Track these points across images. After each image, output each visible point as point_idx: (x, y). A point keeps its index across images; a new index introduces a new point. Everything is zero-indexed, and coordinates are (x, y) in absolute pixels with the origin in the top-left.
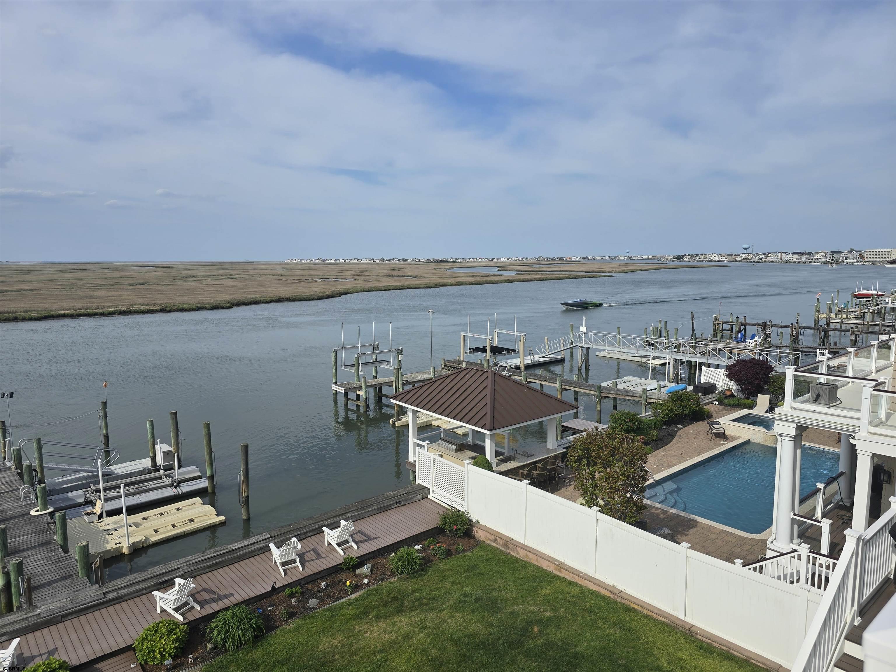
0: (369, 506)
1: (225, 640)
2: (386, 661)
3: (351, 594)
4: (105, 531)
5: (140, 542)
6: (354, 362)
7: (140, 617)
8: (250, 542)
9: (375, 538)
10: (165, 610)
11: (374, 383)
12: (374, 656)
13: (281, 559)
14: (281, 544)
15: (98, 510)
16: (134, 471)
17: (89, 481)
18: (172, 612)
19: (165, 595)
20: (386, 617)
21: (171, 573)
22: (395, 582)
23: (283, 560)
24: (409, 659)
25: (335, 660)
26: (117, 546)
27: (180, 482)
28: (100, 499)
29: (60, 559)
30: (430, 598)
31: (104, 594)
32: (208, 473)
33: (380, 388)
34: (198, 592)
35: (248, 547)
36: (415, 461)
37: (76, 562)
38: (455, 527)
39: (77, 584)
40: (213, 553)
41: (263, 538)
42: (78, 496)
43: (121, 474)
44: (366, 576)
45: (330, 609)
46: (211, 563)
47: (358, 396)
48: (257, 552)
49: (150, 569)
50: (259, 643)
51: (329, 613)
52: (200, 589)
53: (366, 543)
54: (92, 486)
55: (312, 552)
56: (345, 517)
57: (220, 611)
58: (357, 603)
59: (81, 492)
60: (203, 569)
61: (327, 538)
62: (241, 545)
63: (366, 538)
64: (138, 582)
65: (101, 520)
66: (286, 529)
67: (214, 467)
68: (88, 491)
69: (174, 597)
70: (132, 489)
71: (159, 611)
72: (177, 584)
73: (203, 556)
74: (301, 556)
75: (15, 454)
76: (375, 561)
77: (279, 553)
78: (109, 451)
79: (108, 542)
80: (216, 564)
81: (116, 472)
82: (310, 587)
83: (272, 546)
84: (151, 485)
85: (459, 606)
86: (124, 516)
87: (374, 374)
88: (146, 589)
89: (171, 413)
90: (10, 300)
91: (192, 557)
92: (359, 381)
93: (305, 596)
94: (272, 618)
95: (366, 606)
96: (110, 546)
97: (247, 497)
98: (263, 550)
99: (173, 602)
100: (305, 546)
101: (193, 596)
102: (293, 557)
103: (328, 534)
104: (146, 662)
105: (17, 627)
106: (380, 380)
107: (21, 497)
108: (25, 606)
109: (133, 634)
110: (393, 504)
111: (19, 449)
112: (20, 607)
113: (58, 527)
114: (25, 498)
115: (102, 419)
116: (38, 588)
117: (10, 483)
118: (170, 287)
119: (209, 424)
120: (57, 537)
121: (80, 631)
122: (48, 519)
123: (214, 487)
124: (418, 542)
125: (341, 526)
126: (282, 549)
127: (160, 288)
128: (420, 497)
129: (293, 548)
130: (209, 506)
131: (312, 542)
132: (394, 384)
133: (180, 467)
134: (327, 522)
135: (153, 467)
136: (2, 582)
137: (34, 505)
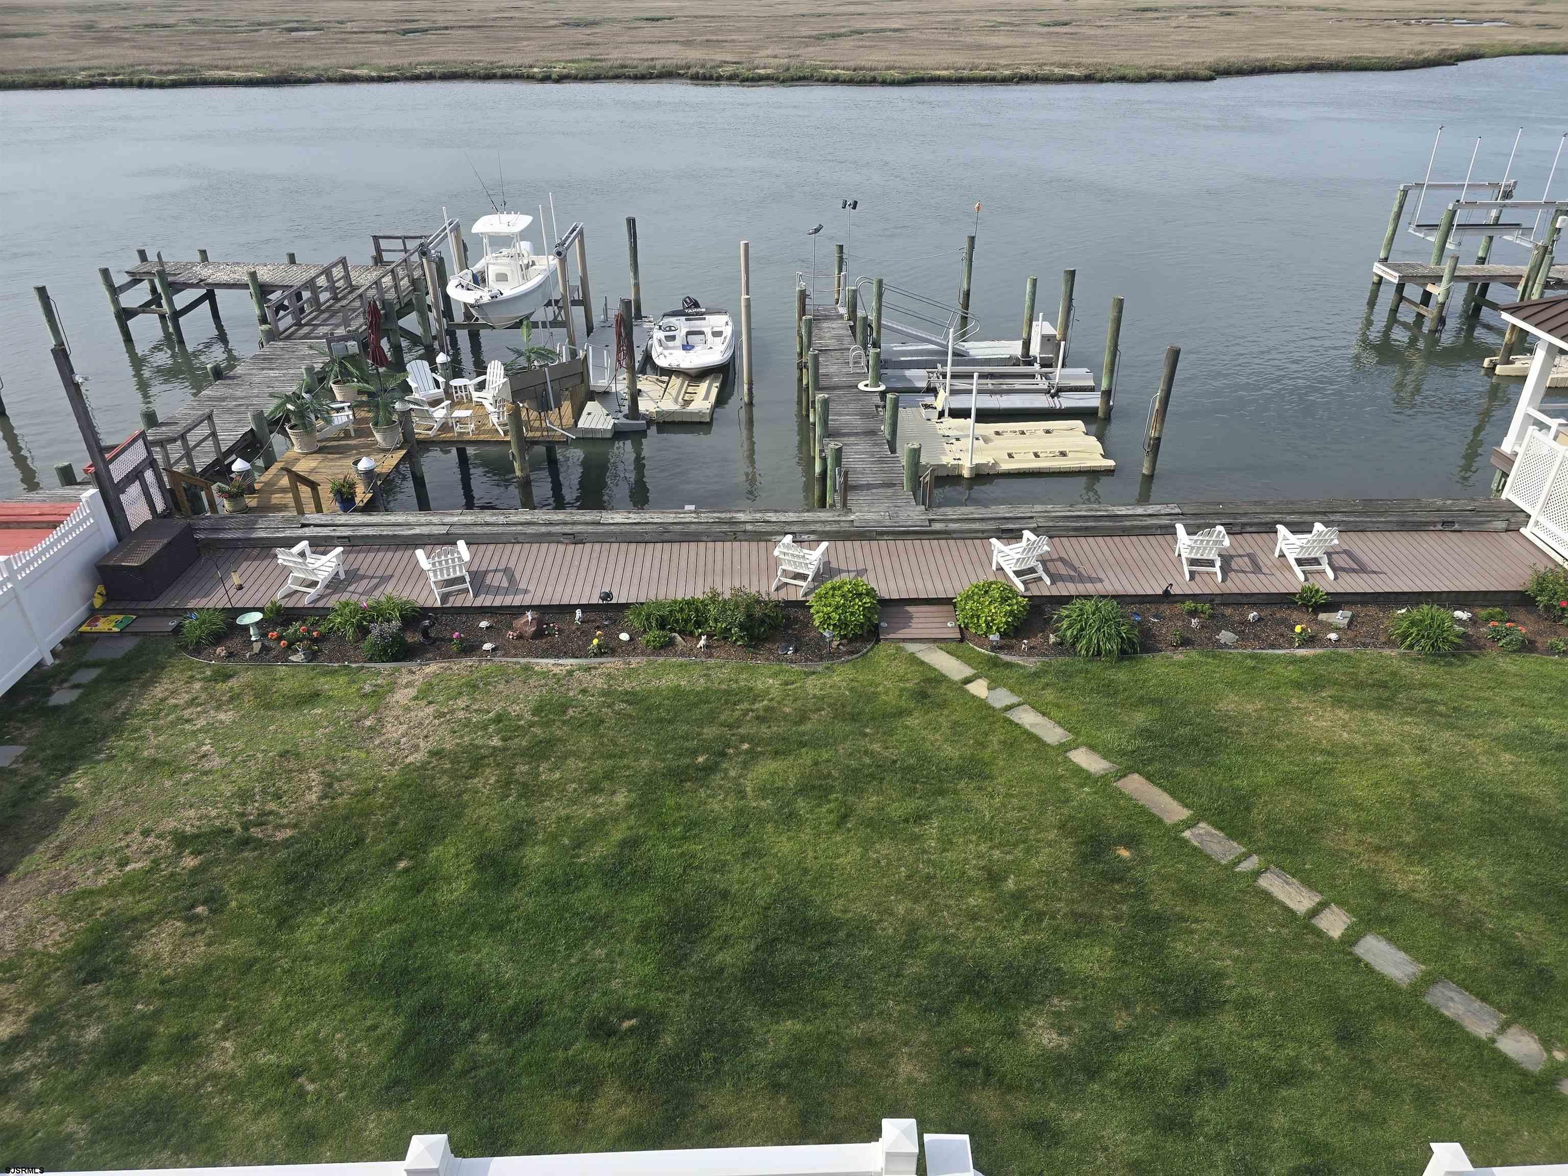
0: (1381, 514)
1: (1077, 639)
2: (1332, 770)
3: (1299, 647)
4: (944, 436)
5: (986, 465)
6: (1441, 219)
7: (969, 567)
8: (1145, 510)
9: (1375, 573)
10: (1002, 569)
11: (1475, 273)
12: (1312, 755)
13: (1190, 553)
14: (1195, 529)
15: (939, 404)
16: (997, 357)
17: (937, 358)
18: (1012, 576)
19: (1006, 549)
20: (1352, 707)
21: (1019, 521)
22: (1391, 658)
23: (1193, 556)
25: (1241, 733)
26: (956, 462)
27: (1060, 389)
28: (945, 388)
29: (884, 459)
30: (1455, 708)
31: (930, 521)
32: (1104, 385)
33: (1485, 287)
34: (1052, 560)
35: (1142, 518)
36: (1516, 454)
37: (902, 468)
38: (1564, 604)
39: (900, 497)
40: (1087, 511)
41: (1168, 511)
42: (919, 377)
43: (978, 357)
44: (1337, 630)
45: (1253, 657)
46: (1078, 525)
47: (1427, 296)
48: (1153, 531)
49: (991, 507)
50: (1126, 663)
51: (1250, 662)
52: (1055, 556)
53: (1354, 575)
54: (938, 366)
55: (1246, 559)
56: (1326, 519)
57: (1077, 597)
58: (1306, 666)
59: (923, 372)
60: (1065, 530)
61: (1281, 545)
62: (1130, 512)
63: (1355, 567)
64: (974, 520)
65: (942, 420)
66: (1211, 509)
67: (1115, 376)
68: (932, 373)
69: (1018, 556)
70: (989, 384)
71: (994, 568)
72: (1024, 539)
73: (1071, 511)
74: (1227, 560)
75: (850, 297)
76: (1362, 611)
77: (1189, 543)
78: (967, 318)
79: (945, 454)
80: (1087, 528)
81: (972, 352)
82: (1228, 611)
83: (1180, 528)
84: (1017, 384)
85: (1515, 743)
86: (971, 421)
87: (1481, 254)
88: (983, 532)
89: (1066, 271)
90: (871, 47)
91: (1054, 507)
92: (1439, 262)
93: (1214, 622)
94: (1154, 635)
95: (1321, 675)
96: (947, 460)
97: (1158, 439)
98: (1164, 531)
99: (1014, 561)
100: (1236, 544)
101: (1044, 563)
102: (1211, 557)
103: (1285, 539)
104: (966, 627)
105: (828, 528)
106: (1490, 268)
107: (851, 360)
108: (838, 506)
109: (957, 586)
110: (1434, 524)
111: (855, 291)
112: (833, 506)
113: (888, 414)
114: (855, 363)
115: (965, 264)
116: (855, 488)
117: (839, 338)
118: (1112, 31)
119: (1121, 301)
120: (885, 429)
121: (895, 558)
122: (877, 400)
123: (1109, 410)
124: (1467, 606)
125: (1315, 531)
126: (1195, 537)
127: (1092, 32)
128: (1501, 525)
129: (1215, 542)
130: (1094, 439)
131: (1251, 543)
132: (1522, 283)
133: (1063, 366)
134: (1289, 518)
135: (1023, 356)
136: (818, 469)
137: (864, 376)
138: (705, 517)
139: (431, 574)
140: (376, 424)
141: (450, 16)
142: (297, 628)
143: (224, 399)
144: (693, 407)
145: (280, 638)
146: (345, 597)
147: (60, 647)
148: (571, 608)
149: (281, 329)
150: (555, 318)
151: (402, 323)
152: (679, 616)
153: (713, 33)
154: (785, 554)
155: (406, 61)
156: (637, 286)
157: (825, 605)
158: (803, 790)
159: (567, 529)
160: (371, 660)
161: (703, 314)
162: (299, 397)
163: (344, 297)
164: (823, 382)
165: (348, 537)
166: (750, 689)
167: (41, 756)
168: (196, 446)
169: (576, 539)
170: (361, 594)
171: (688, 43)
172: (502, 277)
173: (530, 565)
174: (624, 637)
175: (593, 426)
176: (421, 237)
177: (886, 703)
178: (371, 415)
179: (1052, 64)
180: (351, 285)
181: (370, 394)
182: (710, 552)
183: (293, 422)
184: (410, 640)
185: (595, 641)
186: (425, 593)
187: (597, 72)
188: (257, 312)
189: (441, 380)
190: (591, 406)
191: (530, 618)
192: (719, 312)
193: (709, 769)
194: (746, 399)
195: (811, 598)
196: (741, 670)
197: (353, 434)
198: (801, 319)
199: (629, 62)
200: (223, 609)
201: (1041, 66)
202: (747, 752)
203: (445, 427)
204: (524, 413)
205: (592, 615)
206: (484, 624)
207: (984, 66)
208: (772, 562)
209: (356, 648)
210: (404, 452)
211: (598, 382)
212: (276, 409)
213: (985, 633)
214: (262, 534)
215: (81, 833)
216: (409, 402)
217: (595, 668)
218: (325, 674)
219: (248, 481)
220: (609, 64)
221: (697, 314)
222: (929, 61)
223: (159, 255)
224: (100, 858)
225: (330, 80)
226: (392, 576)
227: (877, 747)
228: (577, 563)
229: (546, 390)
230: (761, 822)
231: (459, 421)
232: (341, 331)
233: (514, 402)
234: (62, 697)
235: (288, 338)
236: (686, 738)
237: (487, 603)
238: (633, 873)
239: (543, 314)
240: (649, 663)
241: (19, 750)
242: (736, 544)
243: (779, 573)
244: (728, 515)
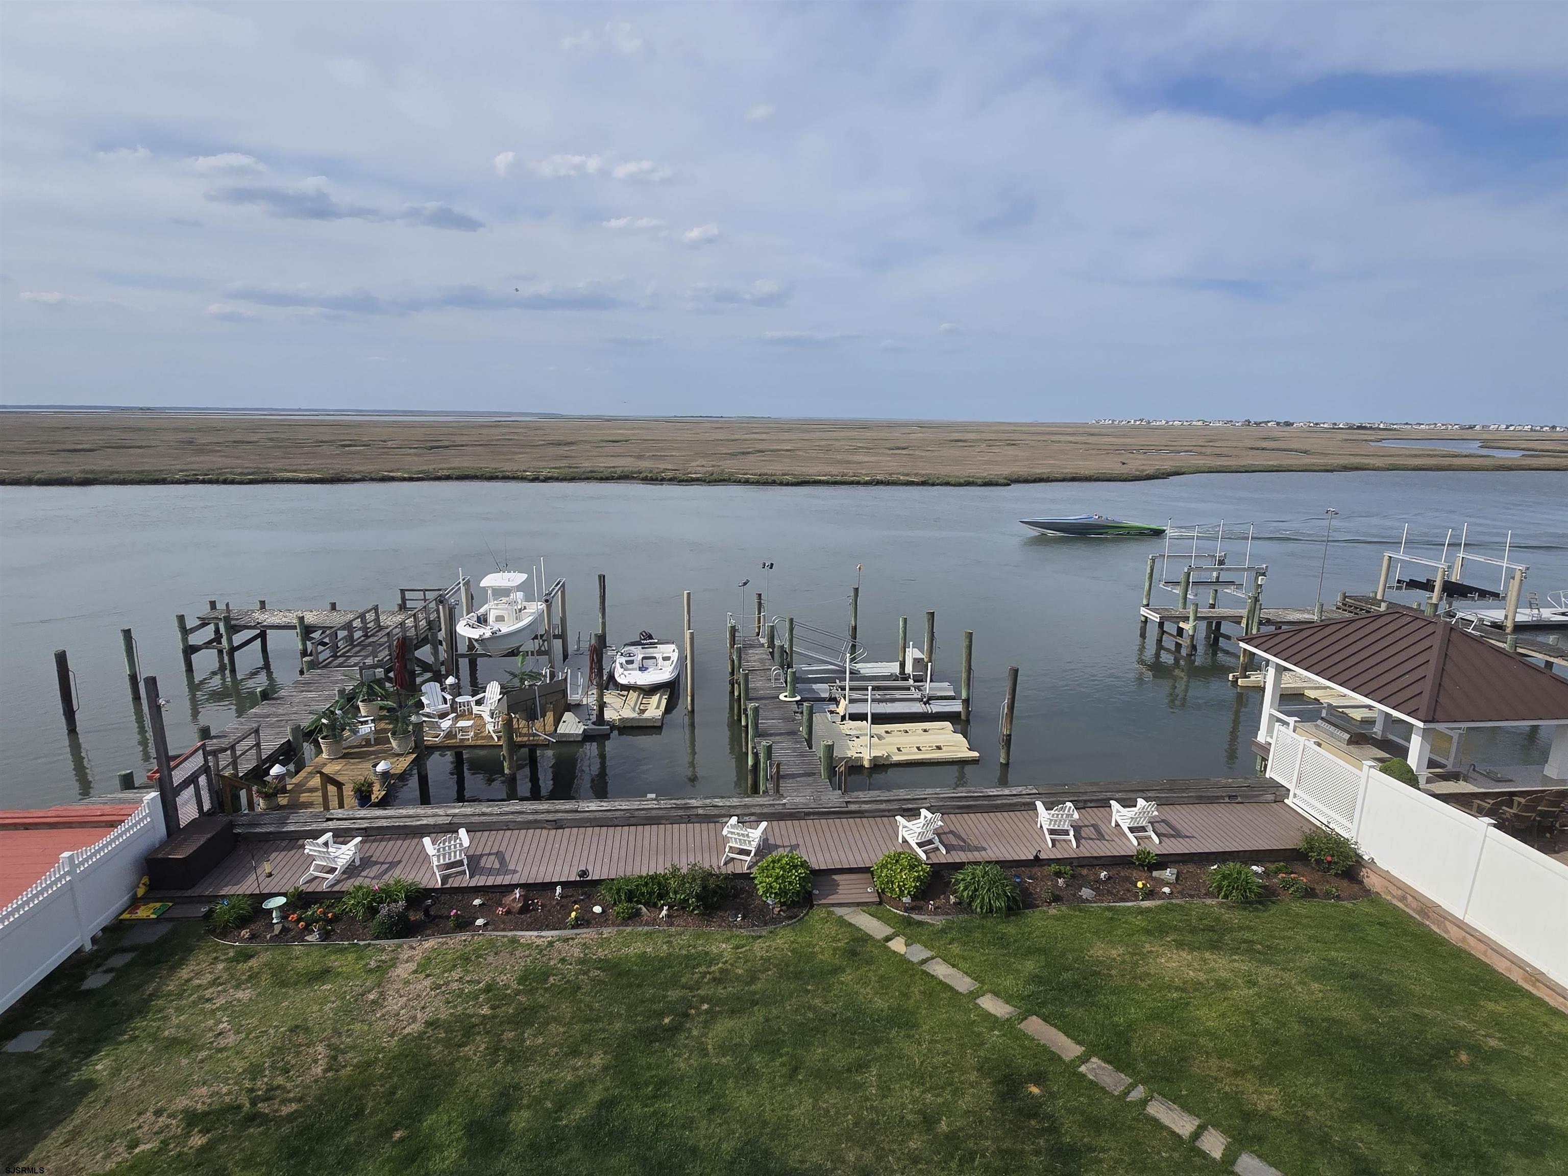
0: (1183, 791)
1: (972, 898)
2: (1187, 1004)
3: (1142, 900)
4: (847, 735)
5: (882, 757)
6: (1182, 579)
7: (881, 841)
8: (1010, 791)
9: (1188, 837)
10: (907, 841)
11: (1210, 615)
12: (1169, 992)
13: (1050, 825)
14: (1051, 806)
15: (841, 710)
16: (881, 674)
17: (837, 675)
18: (915, 847)
19: (909, 824)
20: (1192, 949)
21: (916, 802)
22: (1213, 906)
23: (1051, 827)
24: (1223, 1015)
25: (1111, 976)
26: (859, 755)
27: (930, 698)
28: (845, 698)
29: (804, 753)
30: (1267, 946)
31: (847, 802)
32: (964, 695)
33: (1219, 625)
34: (945, 833)
35: (1007, 797)
36: (1270, 744)
37: (819, 761)
38: (1329, 859)
39: (819, 784)
40: (965, 793)
41: (1028, 791)
42: (823, 690)
43: (869, 675)
44: (1168, 884)
45: (1110, 909)
46: (961, 804)
47: (1180, 631)
48: (1020, 806)
49: (895, 790)
50: (1012, 918)
51: (1108, 914)
52: (947, 830)
53: (1172, 839)
54: (838, 681)
55: (1091, 828)
56: (1145, 795)
57: (968, 863)
58: (1151, 915)
59: (826, 686)
60: (953, 808)
61: (1115, 817)
62: (1000, 793)
63: (1173, 833)
64: (882, 801)
65: (844, 722)
66: (1060, 788)
67: (971, 688)
68: (833, 686)
69: (920, 830)
70: (878, 695)
71: (900, 840)
72: (922, 816)
73: (952, 793)
74: (1077, 829)
75: (769, 631)
76: (1185, 869)
77: (1048, 817)
78: (856, 646)
79: (849, 749)
80: (968, 807)
81: (864, 671)
82: (1085, 872)
83: (1039, 804)
84: (898, 694)
85: (1319, 973)
86: (868, 723)
87: (1211, 602)
88: (889, 811)
89: (927, 613)
90: (770, 461)
91: (940, 790)
92: (1184, 608)
93: (1076, 881)
94: (1031, 893)
95: (1164, 923)
96: (852, 753)
97: (1010, 736)
98: (1028, 807)
99: (916, 834)
100: (1082, 817)
101: (939, 835)
102: (1066, 828)
103: (1118, 811)
104: (883, 890)
105: (765, 810)
106: (1219, 611)
107: (773, 678)
108: (771, 792)
109: (873, 857)
110: (1222, 797)
111: (772, 627)
112: (766, 792)
113: (805, 718)
114: (776, 680)
115: (852, 607)
116: (784, 777)
117: (762, 661)
118: (936, 454)
119: (971, 634)
120: (803, 730)
121: (820, 835)
122: (795, 707)
124: (1259, 861)
125: (1138, 806)
126: (1052, 812)
127: (923, 454)
128: (1270, 797)
129: (1068, 815)
130: (960, 735)
131: (1094, 815)
132: (1244, 621)
133: (931, 681)
134: (1118, 796)
135: (901, 673)
136: (751, 763)
137: (784, 689)
138: (664, 803)
139: (435, 859)
140: (394, 734)
141: (465, 438)
142: (316, 910)
143: (268, 716)
144: (647, 715)
145: (299, 920)
146: (358, 882)
147: (100, 934)
148: (552, 886)
149: (321, 660)
150: (540, 648)
151: (418, 654)
152: (644, 890)
153: (657, 451)
154: (732, 833)
155: (431, 467)
156: (604, 624)
157: (767, 877)
158: (758, 1045)
159: (550, 817)
160: (377, 938)
161: (655, 644)
162: (333, 713)
163: (372, 635)
164: (752, 694)
165: (365, 829)
166: (707, 953)
167: (66, 1040)
168: (241, 755)
169: (558, 825)
170: (373, 879)
171: (639, 457)
172: (500, 619)
173: (518, 848)
174: (597, 909)
175: (567, 732)
176: (440, 590)
177: (822, 961)
178: (391, 726)
179: (898, 474)
180: (379, 626)
181: (390, 710)
182: (669, 833)
183: (325, 734)
184: (412, 918)
185: (573, 914)
186: (428, 875)
187: (573, 475)
188: (300, 647)
189: (449, 697)
190: (568, 716)
191: (518, 896)
192: (667, 642)
193: (675, 1029)
194: (689, 708)
195: (754, 870)
196: (698, 937)
197: (373, 742)
198: (732, 648)
199: (596, 469)
200: (251, 895)
201: (891, 474)
202: (707, 1012)
203: (450, 734)
204: (515, 721)
205: (570, 892)
206: (477, 902)
207: (851, 474)
208: (720, 839)
209: (365, 927)
210: (414, 756)
211: (573, 697)
212: (313, 723)
213: (899, 897)
214: (292, 828)
215: (95, 1116)
216: (423, 715)
217: (573, 939)
218: (336, 952)
219: (282, 783)
220: (583, 470)
221: (650, 644)
222: (812, 470)
223: (227, 605)
224: (111, 1141)
225: (372, 480)
226: (400, 862)
227: (818, 1002)
228: (557, 846)
229: (535, 704)
230: (723, 1078)
231: (462, 729)
232: (369, 661)
233: (508, 714)
234: (95, 981)
235: (325, 667)
236: (653, 1000)
237: (481, 884)
238: (610, 1133)
239: (530, 646)
240: (619, 933)
241: (46, 1034)
242: (690, 826)
243: (727, 850)
244: (683, 802)
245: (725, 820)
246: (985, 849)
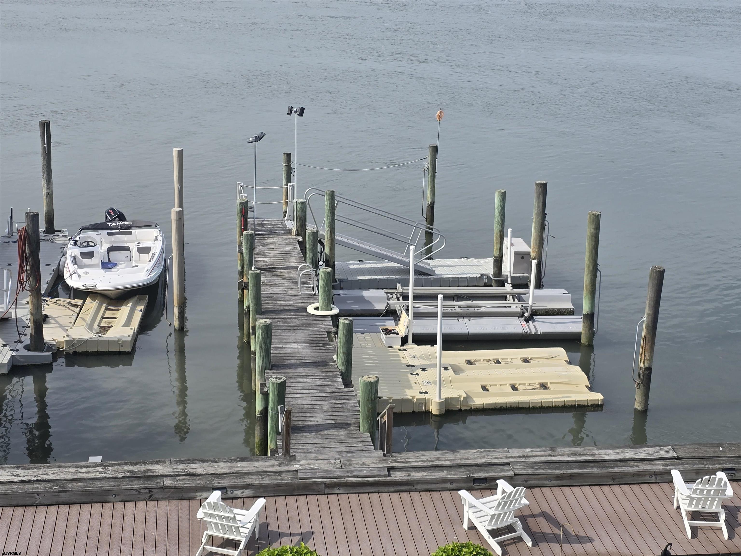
4: (408, 366)
5: (457, 400)
7: (436, 526)
8: (636, 454)
10: (475, 528)
13: (690, 504)
14: (694, 476)
15: (402, 328)
16: (465, 276)
17: (397, 277)
18: (485, 535)
19: (477, 503)
21: (493, 468)
23: (693, 508)
26: (422, 396)
27: (535, 313)
28: (407, 311)
29: (337, 394)
31: (389, 469)
32: (586, 308)
34: (533, 516)
35: (632, 463)
37: (358, 404)
39: (354, 440)
40: (569, 455)
41: (664, 454)
42: (377, 298)
43: (444, 276)
46: (562, 472)
48: (647, 477)
49: (462, 451)
52: (537, 511)
54: (399, 286)
59: (381, 293)
60: (547, 479)
62: (621, 456)
64: (441, 467)
65: (405, 347)
66: (710, 452)
67: (596, 301)
68: (392, 294)
69: (493, 512)
70: (457, 306)
71: (466, 526)
72: (499, 491)
73: (550, 455)
74: (731, 511)
75: (298, 210)
77: (688, 492)
78: (432, 234)
79: (410, 387)
80: (570, 476)
81: (438, 271)
83: (676, 475)
84: (487, 306)
88: (452, 481)
89: (538, 185)
91: (531, 451)
96: (411, 393)
97: (649, 369)
98: (659, 478)
99: (489, 518)
101: (523, 519)
102: (714, 509)
105: (265, 481)
107: (299, 281)
108: (281, 453)
111: (305, 203)
112: (274, 452)
113: (341, 340)
114: (303, 283)
115: (428, 174)
116: (300, 429)
117: (286, 255)
119: (599, 217)
120: (338, 358)
121: (348, 517)
122: (329, 326)
123: (592, 334)
126: (695, 486)
129: (717, 491)
130: (578, 368)
133: (539, 285)
135: (495, 275)
136: (259, 407)
137: (314, 298)
138: (114, 471)
144: (110, 335)
154: (211, 515)
156: (49, 196)
161: (128, 227)
164: (266, 305)
192: (148, 226)
194: (176, 324)
198: (241, 234)
208: (195, 526)
221: (122, 227)
242: (152, 504)
243: (204, 541)
244: (143, 468)
245: (204, 495)
246: (590, 540)
